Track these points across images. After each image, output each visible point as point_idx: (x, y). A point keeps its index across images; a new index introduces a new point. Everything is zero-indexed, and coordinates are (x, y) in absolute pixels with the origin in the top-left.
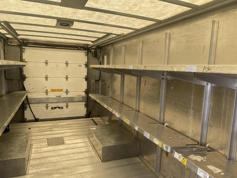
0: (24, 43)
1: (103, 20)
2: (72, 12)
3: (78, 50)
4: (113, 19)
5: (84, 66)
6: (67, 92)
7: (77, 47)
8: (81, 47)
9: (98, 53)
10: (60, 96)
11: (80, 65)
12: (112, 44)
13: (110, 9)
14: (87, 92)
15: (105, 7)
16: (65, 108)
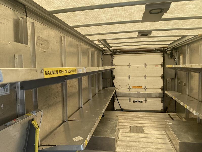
0: (115, 52)
1: (178, 26)
2: (150, 25)
3: (155, 53)
4: (188, 24)
5: (160, 66)
6: (146, 89)
7: (155, 51)
8: (158, 50)
9: (174, 54)
10: (140, 92)
11: (157, 66)
12: (188, 44)
13: (185, 16)
14: (163, 89)
15: (180, 15)
16: (144, 102)
